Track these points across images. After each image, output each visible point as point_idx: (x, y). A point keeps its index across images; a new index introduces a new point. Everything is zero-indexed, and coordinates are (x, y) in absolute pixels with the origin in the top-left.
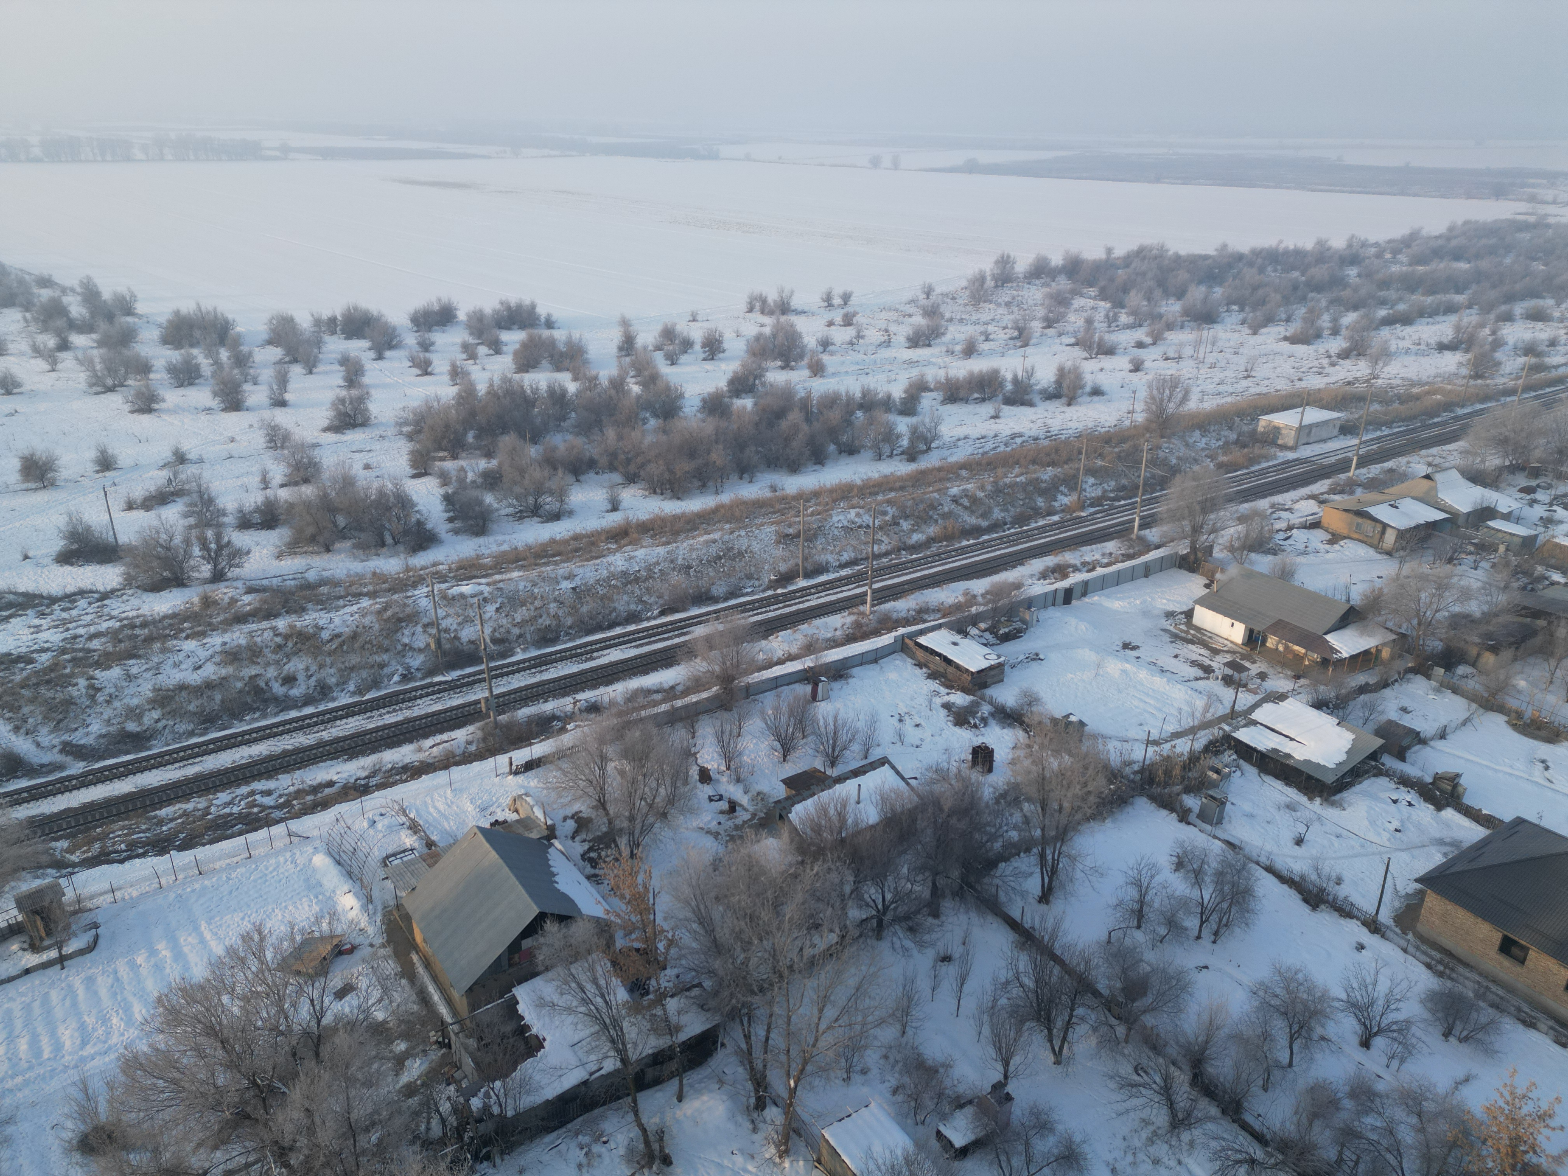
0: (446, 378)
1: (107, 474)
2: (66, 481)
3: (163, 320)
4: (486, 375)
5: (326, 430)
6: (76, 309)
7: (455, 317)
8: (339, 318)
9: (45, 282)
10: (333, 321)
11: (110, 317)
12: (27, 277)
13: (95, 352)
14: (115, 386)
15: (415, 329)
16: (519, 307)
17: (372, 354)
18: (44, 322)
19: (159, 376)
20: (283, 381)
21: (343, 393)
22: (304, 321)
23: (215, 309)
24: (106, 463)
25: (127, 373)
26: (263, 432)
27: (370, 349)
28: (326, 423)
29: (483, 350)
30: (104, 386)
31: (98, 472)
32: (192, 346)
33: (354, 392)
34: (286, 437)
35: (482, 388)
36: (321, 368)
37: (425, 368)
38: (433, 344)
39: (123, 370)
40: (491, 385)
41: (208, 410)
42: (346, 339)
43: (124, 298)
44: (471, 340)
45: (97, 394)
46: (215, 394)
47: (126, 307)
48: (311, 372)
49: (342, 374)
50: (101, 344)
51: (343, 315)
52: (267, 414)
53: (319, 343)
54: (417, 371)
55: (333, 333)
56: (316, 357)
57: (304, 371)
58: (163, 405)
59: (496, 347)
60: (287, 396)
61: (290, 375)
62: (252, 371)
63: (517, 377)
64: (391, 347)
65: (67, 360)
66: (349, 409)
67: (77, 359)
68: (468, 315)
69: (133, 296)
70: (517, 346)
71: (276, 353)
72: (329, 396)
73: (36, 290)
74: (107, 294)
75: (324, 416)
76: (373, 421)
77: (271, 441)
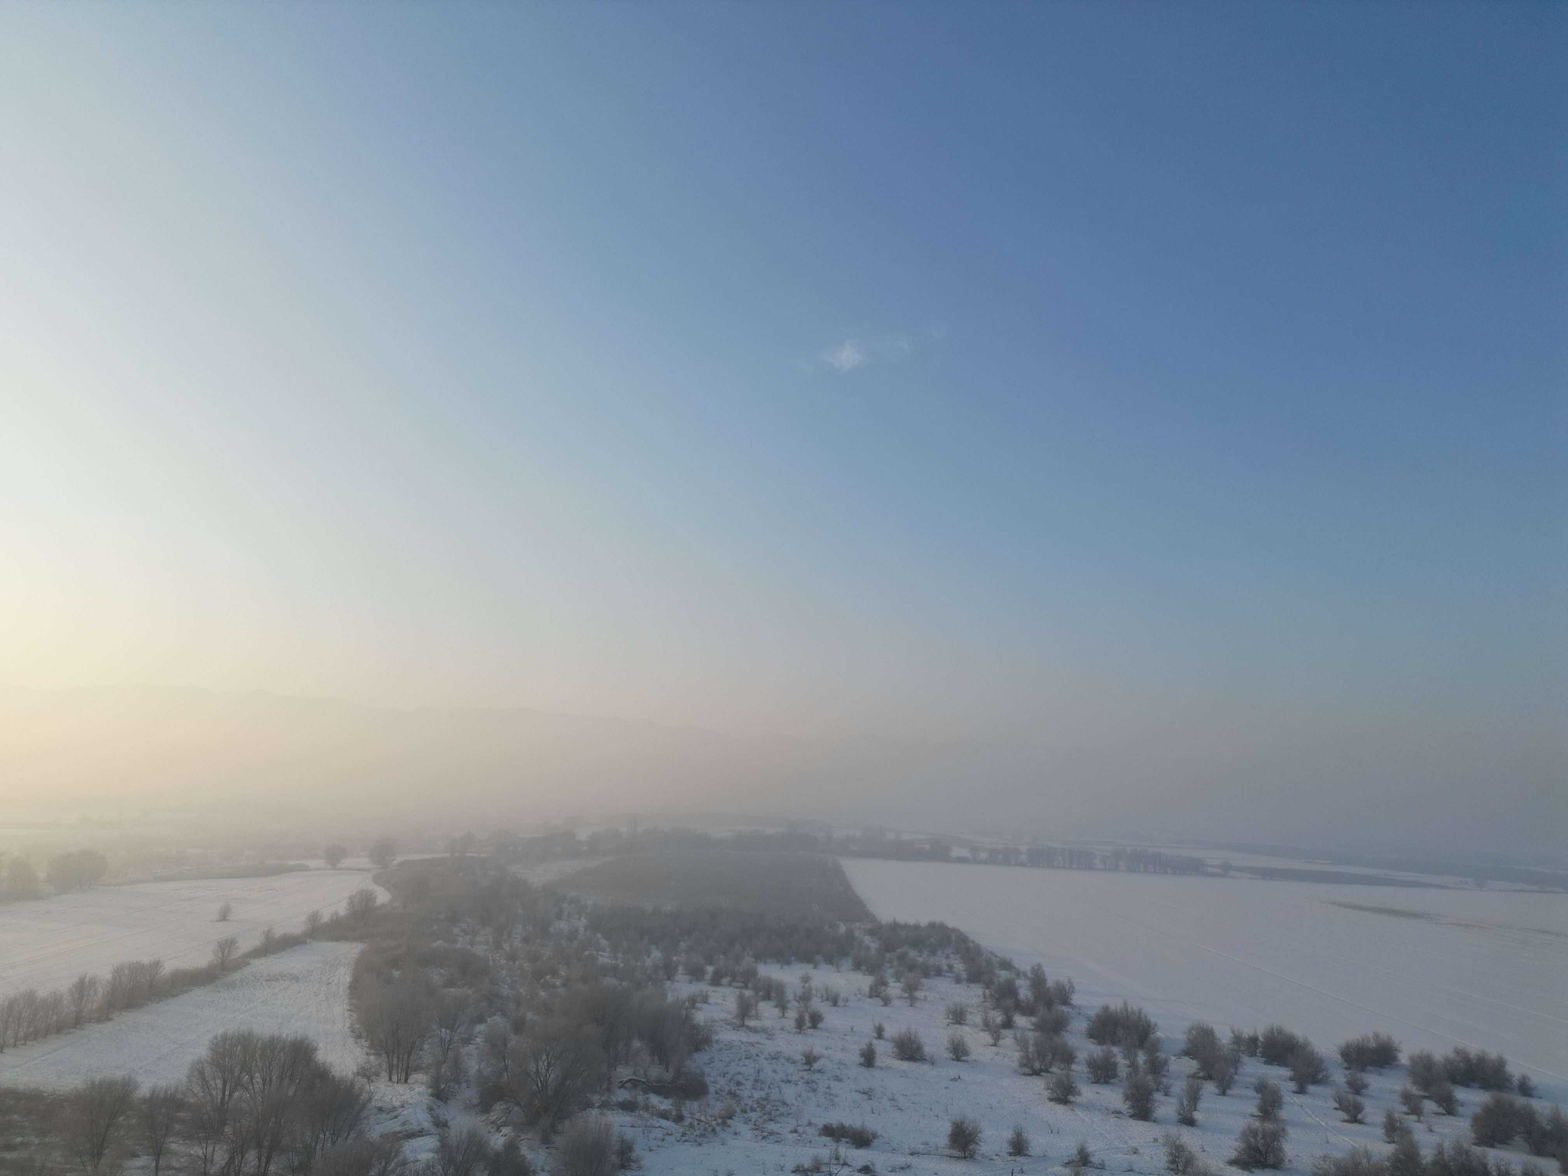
0: (1380, 1132)
1: (1018, 1158)
2: (983, 1156)
3: (1092, 1013)
4: (1434, 1139)
5: (1233, 1162)
6: (1024, 992)
7: (1395, 1059)
8: (1261, 1039)
9: (1006, 965)
10: (1253, 1040)
11: (1049, 1004)
12: (994, 959)
13: (1031, 1034)
14: (1041, 1070)
15: (1346, 1065)
16: (1482, 1060)
17: (1293, 1086)
18: (998, 1000)
19: (1080, 1068)
20: (1194, 1097)
21: (1257, 1124)
22: (1224, 1035)
23: (1140, 1010)
24: (1019, 1147)
25: (1053, 1059)
26: (1165, 1150)
27: (1291, 1079)
28: (1233, 1155)
29: (1429, 1106)
30: (1032, 1068)
31: (1010, 1154)
32: (1114, 1043)
33: (1269, 1126)
34: (1189, 1161)
35: (1427, 1155)
36: (1234, 1091)
37: (1354, 1114)
38: (1365, 1086)
39: (1050, 1057)
40: (1440, 1153)
41: (1118, 1113)
42: (1266, 1063)
43: (1064, 987)
44: (1414, 1090)
45: (1025, 1075)
46: (1127, 1098)
47: (1063, 995)
48: (1224, 1094)
49: (1258, 1102)
50: (1038, 1027)
51: (1266, 1037)
52: (1173, 1130)
53: (1236, 1063)
54: (1342, 1115)
55: (1253, 1054)
56: (1231, 1077)
57: (1217, 1091)
58: (1078, 1099)
59: (1449, 1107)
60: (1197, 1115)
61: (1203, 1092)
62: (1165, 1080)
63: (1478, 1150)
64: (1316, 1081)
65: (1008, 1038)
66: (1260, 1144)
67: (1016, 1038)
68: (1412, 1059)
69: (1072, 987)
70: (1478, 1110)
71: (1190, 1065)
72: (1240, 1124)
73: (997, 971)
74: (1050, 983)
75: (1231, 1146)
76: (1287, 1164)
77: (1173, 1162)
